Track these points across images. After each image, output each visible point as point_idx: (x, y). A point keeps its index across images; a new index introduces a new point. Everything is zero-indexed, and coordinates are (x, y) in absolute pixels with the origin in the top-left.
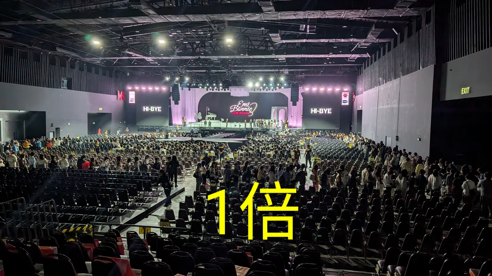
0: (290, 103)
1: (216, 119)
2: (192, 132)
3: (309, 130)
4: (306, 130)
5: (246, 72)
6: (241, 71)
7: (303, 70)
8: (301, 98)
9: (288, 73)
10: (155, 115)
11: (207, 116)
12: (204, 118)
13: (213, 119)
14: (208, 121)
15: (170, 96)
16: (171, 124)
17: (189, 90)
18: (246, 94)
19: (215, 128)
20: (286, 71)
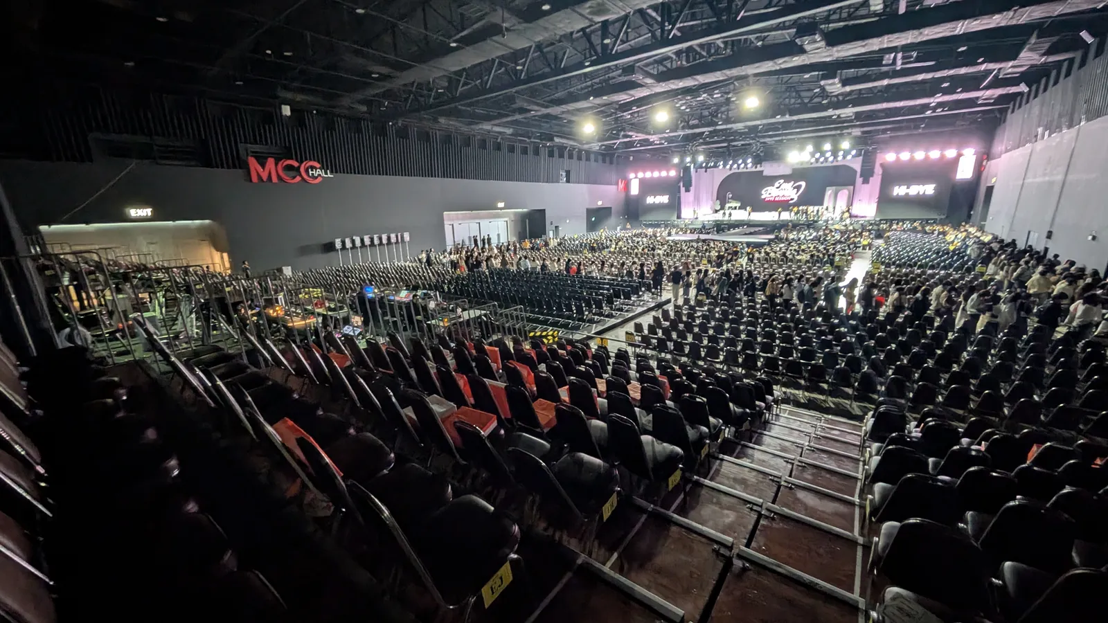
0: (859, 180)
1: (740, 208)
2: (704, 227)
3: (886, 220)
4: (881, 220)
5: (788, 140)
6: (780, 138)
7: (889, 126)
8: (878, 171)
9: (859, 134)
10: (660, 207)
11: (728, 205)
12: (722, 208)
13: (735, 208)
14: (727, 212)
15: (679, 182)
16: (679, 217)
17: (706, 171)
18: (788, 172)
19: (736, 221)
20: (857, 132)
